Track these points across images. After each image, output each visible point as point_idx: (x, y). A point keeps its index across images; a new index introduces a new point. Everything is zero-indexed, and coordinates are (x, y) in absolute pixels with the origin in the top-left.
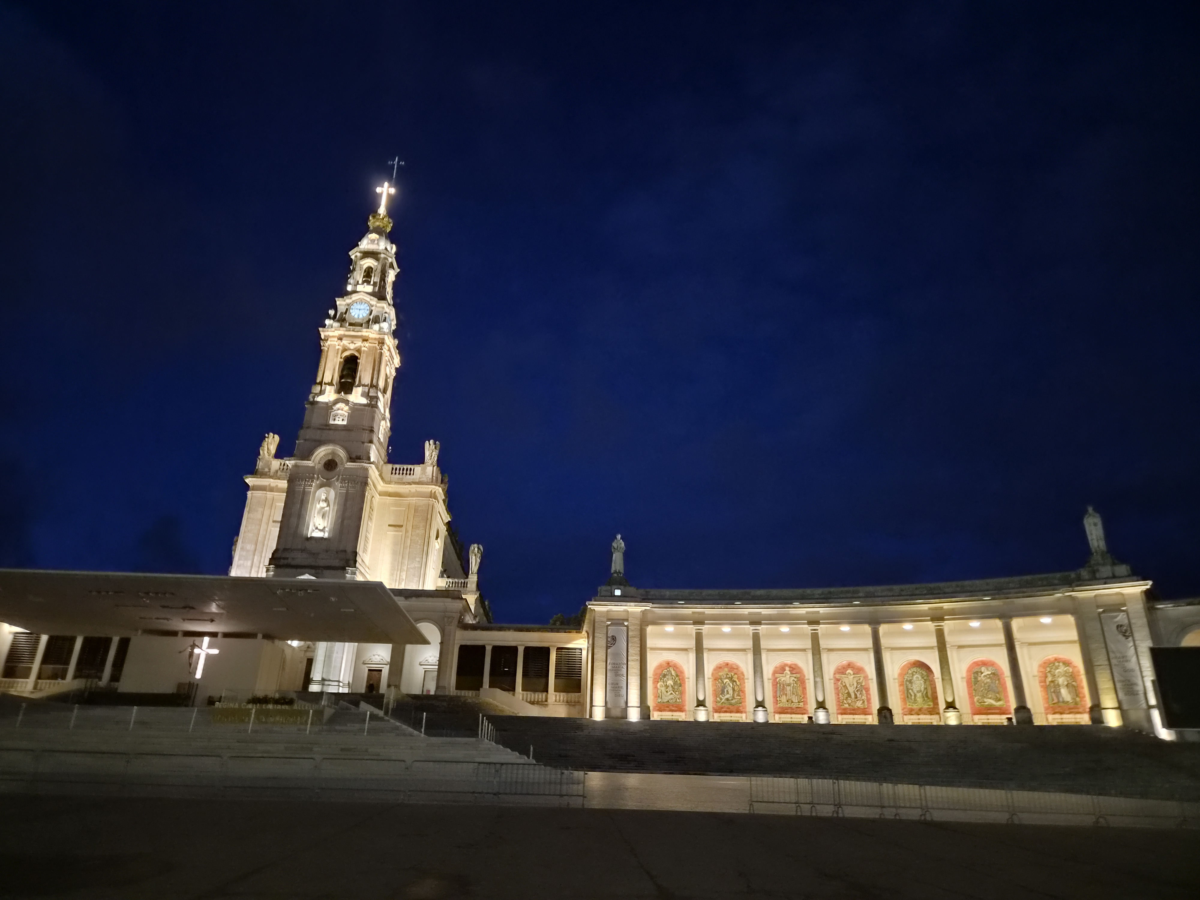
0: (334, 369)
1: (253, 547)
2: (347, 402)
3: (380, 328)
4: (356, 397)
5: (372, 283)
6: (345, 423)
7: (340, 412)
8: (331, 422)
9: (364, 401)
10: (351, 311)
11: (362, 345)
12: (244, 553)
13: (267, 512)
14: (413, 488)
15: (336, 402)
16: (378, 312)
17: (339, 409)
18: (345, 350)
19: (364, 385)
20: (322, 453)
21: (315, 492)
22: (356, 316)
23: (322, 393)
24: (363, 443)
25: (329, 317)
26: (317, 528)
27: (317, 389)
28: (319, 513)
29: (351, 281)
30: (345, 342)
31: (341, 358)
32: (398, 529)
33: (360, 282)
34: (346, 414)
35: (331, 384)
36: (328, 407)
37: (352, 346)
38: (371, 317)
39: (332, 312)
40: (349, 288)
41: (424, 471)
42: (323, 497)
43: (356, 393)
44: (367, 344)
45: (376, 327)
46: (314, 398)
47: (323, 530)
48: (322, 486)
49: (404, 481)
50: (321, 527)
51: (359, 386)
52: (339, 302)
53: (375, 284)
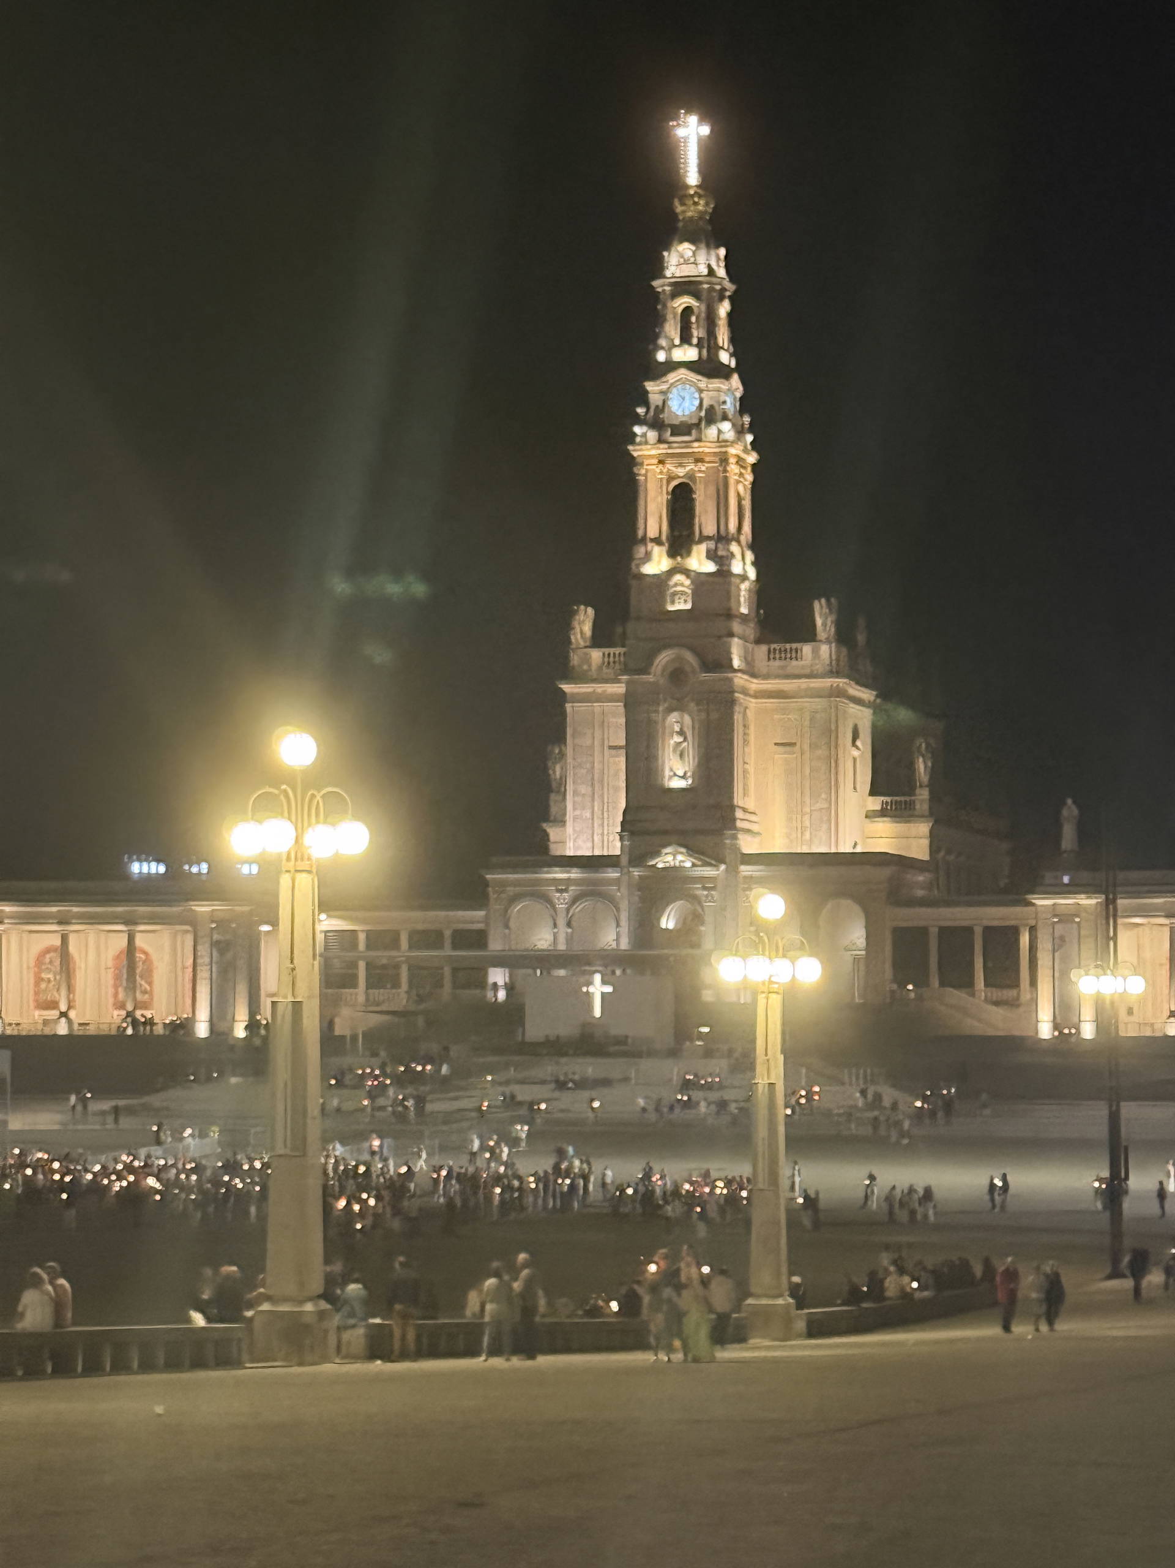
0: (660, 518)
1: (590, 789)
2: (686, 572)
3: (720, 432)
4: (700, 563)
5: (695, 341)
6: (689, 606)
7: (679, 588)
8: (671, 608)
9: (710, 567)
10: (670, 403)
11: (696, 469)
12: (578, 799)
13: (598, 734)
14: (803, 683)
15: (671, 572)
16: (711, 398)
17: (676, 585)
18: (670, 479)
19: (709, 538)
20: (664, 658)
21: (664, 720)
22: (680, 413)
23: (648, 557)
24: (720, 637)
25: (640, 421)
26: (675, 775)
27: (640, 551)
28: (674, 750)
29: (663, 342)
30: (669, 466)
31: (668, 493)
32: (788, 748)
33: (677, 342)
34: (689, 591)
35: (657, 541)
36: (661, 582)
37: (681, 472)
38: (703, 414)
39: (641, 411)
40: (661, 356)
41: (816, 652)
42: (677, 728)
43: (699, 553)
44: (703, 467)
45: (711, 432)
46: (638, 566)
47: (684, 777)
48: (670, 710)
49: (789, 670)
50: (681, 773)
51: (700, 542)
52: (650, 386)
53: (699, 345)
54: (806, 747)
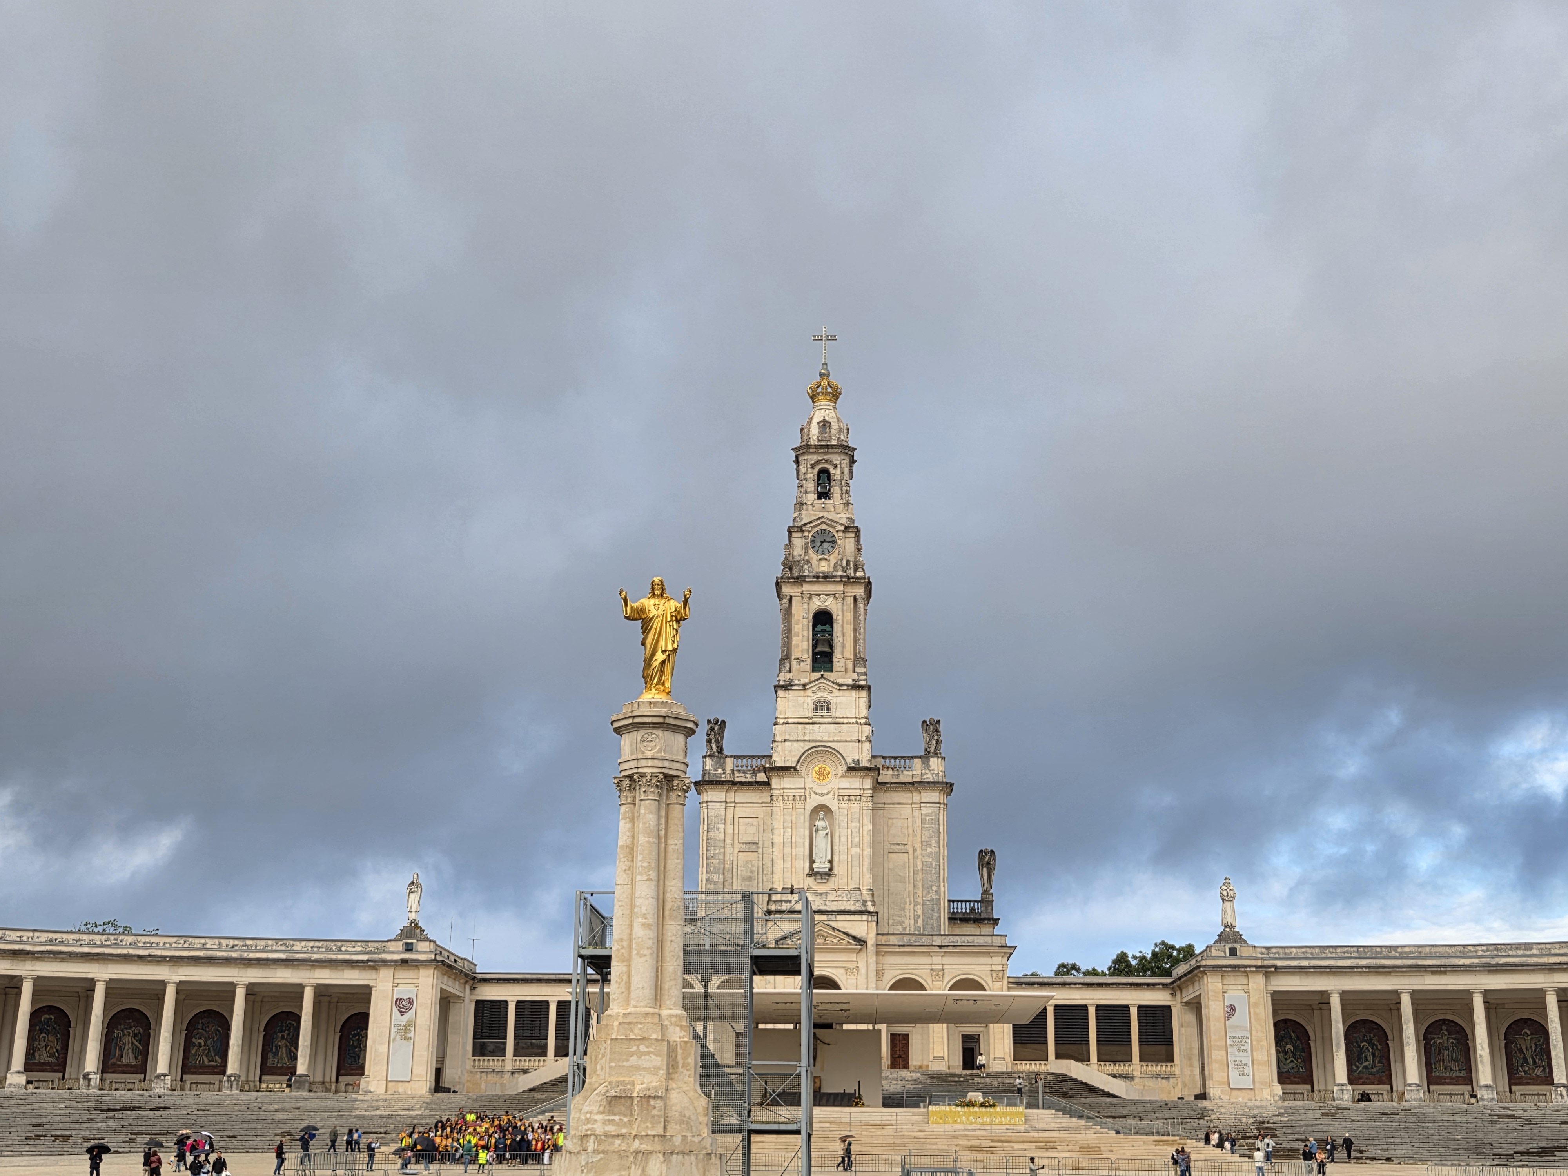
0: (804, 635)
1: (721, 877)
2: (829, 683)
4: (839, 674)
5: (830, 495)
6: (831, 713)
8: (814, 713)
9: (850, 680)
10: (811, 544)
12: (711, 886)
13: (729, 829)
15: (815, 684)
18: (813, 606)
19: (846, 657)
20: (809, 757)
23: (793, 670)
24: (859, 741)
31: (810, 617)
32: (901, 846)
33: (815, 496)
34: (831, 701)
35: (803, 657)
36: (806, 691)
37: (822, 600)
43: (838, 668)
49: (902, 778)
51: (840, 658)
54: (918, 846)
